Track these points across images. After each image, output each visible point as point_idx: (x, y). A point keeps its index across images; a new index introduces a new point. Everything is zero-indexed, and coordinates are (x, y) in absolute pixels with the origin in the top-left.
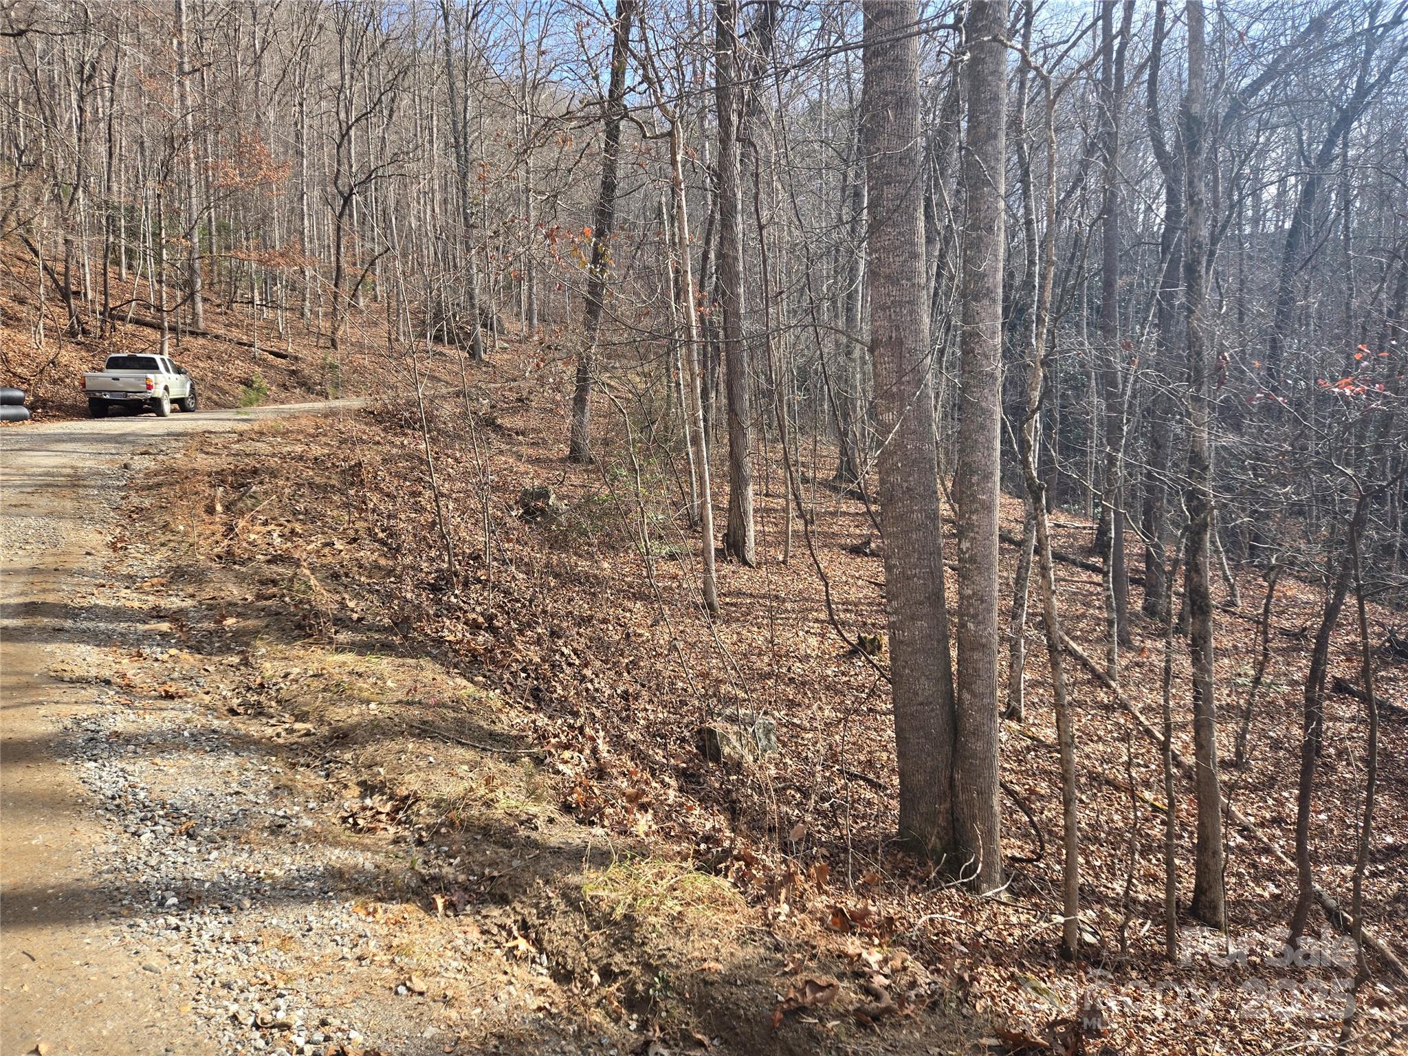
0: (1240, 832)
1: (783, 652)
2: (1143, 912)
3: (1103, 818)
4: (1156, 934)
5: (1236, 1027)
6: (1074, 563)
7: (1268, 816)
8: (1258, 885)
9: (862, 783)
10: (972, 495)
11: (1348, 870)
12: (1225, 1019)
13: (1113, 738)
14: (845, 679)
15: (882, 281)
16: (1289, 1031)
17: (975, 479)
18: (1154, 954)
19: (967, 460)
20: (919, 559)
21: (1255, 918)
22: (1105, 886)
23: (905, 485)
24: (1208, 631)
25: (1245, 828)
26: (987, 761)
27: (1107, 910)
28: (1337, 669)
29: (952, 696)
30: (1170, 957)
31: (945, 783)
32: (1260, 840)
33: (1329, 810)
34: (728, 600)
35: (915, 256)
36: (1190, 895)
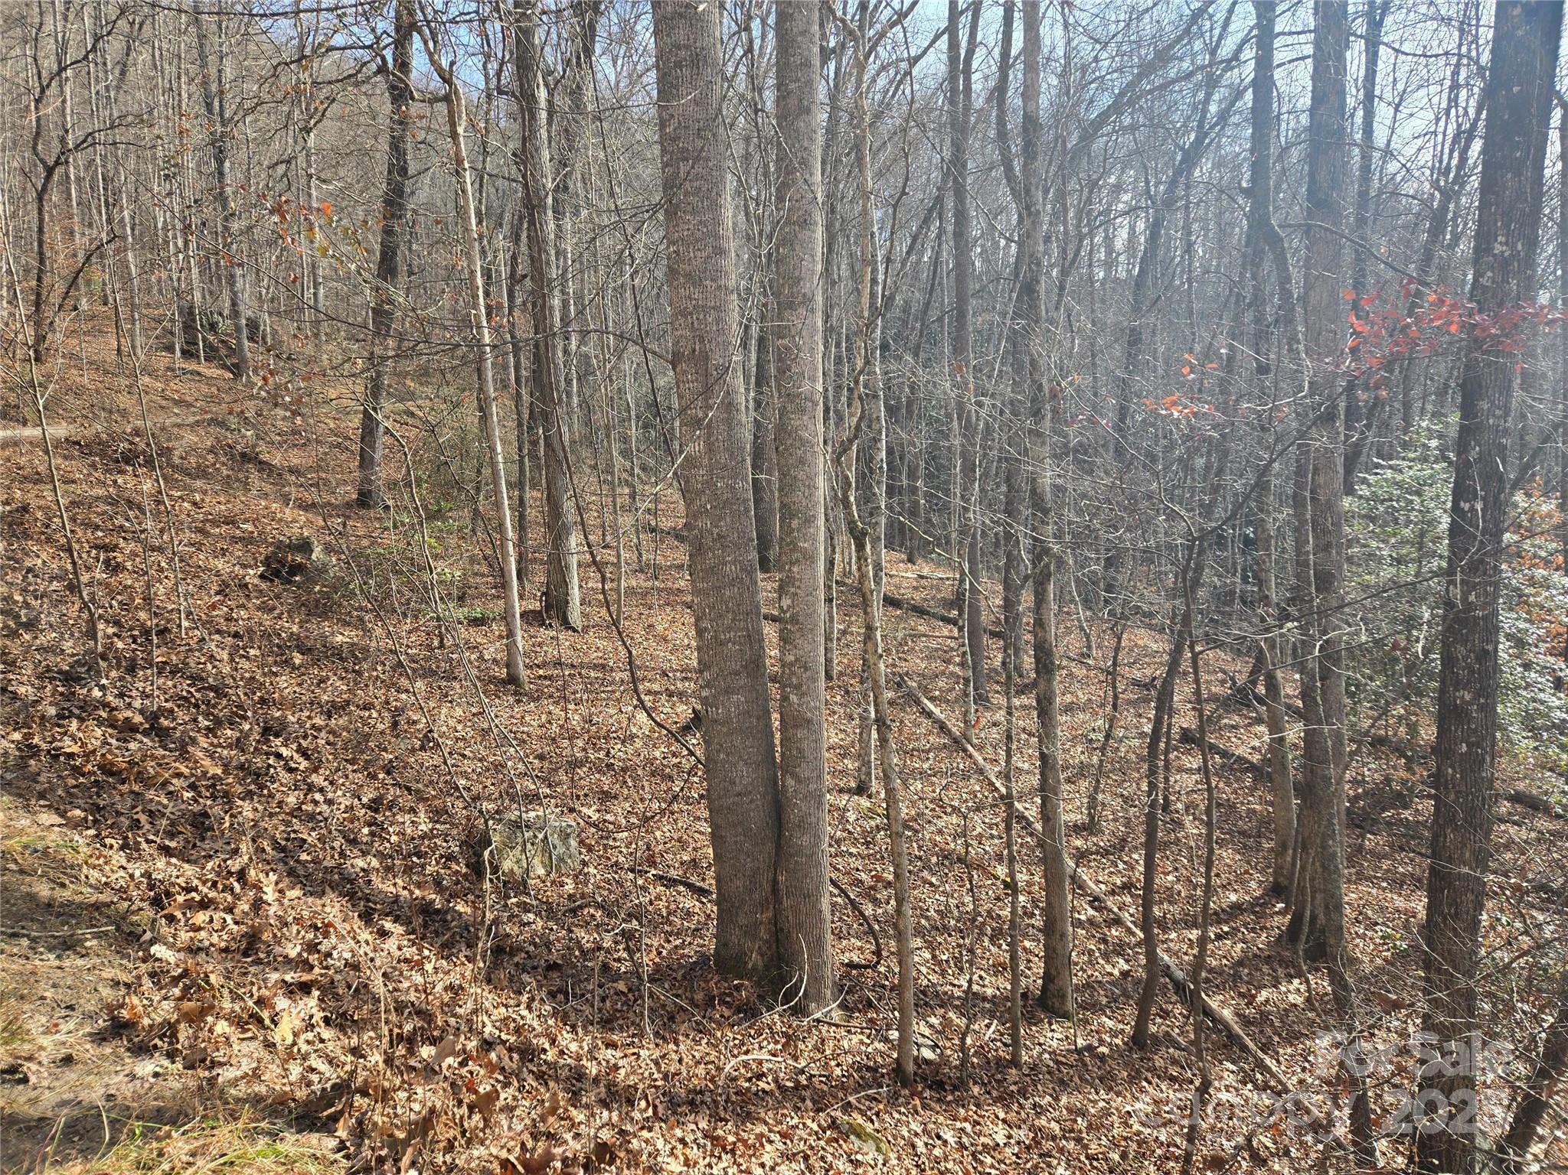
0: (1091, 903)
1: (603, 733)
2: (989, 1011)
3: (953, 902)
4: (1002, 1035)
5: (1082, 1139)
6: (934, 616)
7: (1119, 883)
8: (1108, 962)
9: (681, 888)
10: (792, 542)
11: (1194, 935)
12: (1072, 1131)
13: (968, 808)
14: (675, 760)
15: (682, 280)
16: (1138, 1133)
17: (795, 523)
18: (999, 1059)
19: (786, 500)
20: (733, 620)
21: (1104, 1001)
22: (952, 984)
23: (716, 531)
24: (1053, 692)
25: (1096, 899)
26: (813, 858)
27: (951, 1015)
28: (1185, 719)
29: (776, 783)
30: (1015, 1062)
31: (767, 887)
32: (1111, 910)
33: (1176, 869)
34: (541, 672)
35: (720, 252)
36: (1040, 982)
